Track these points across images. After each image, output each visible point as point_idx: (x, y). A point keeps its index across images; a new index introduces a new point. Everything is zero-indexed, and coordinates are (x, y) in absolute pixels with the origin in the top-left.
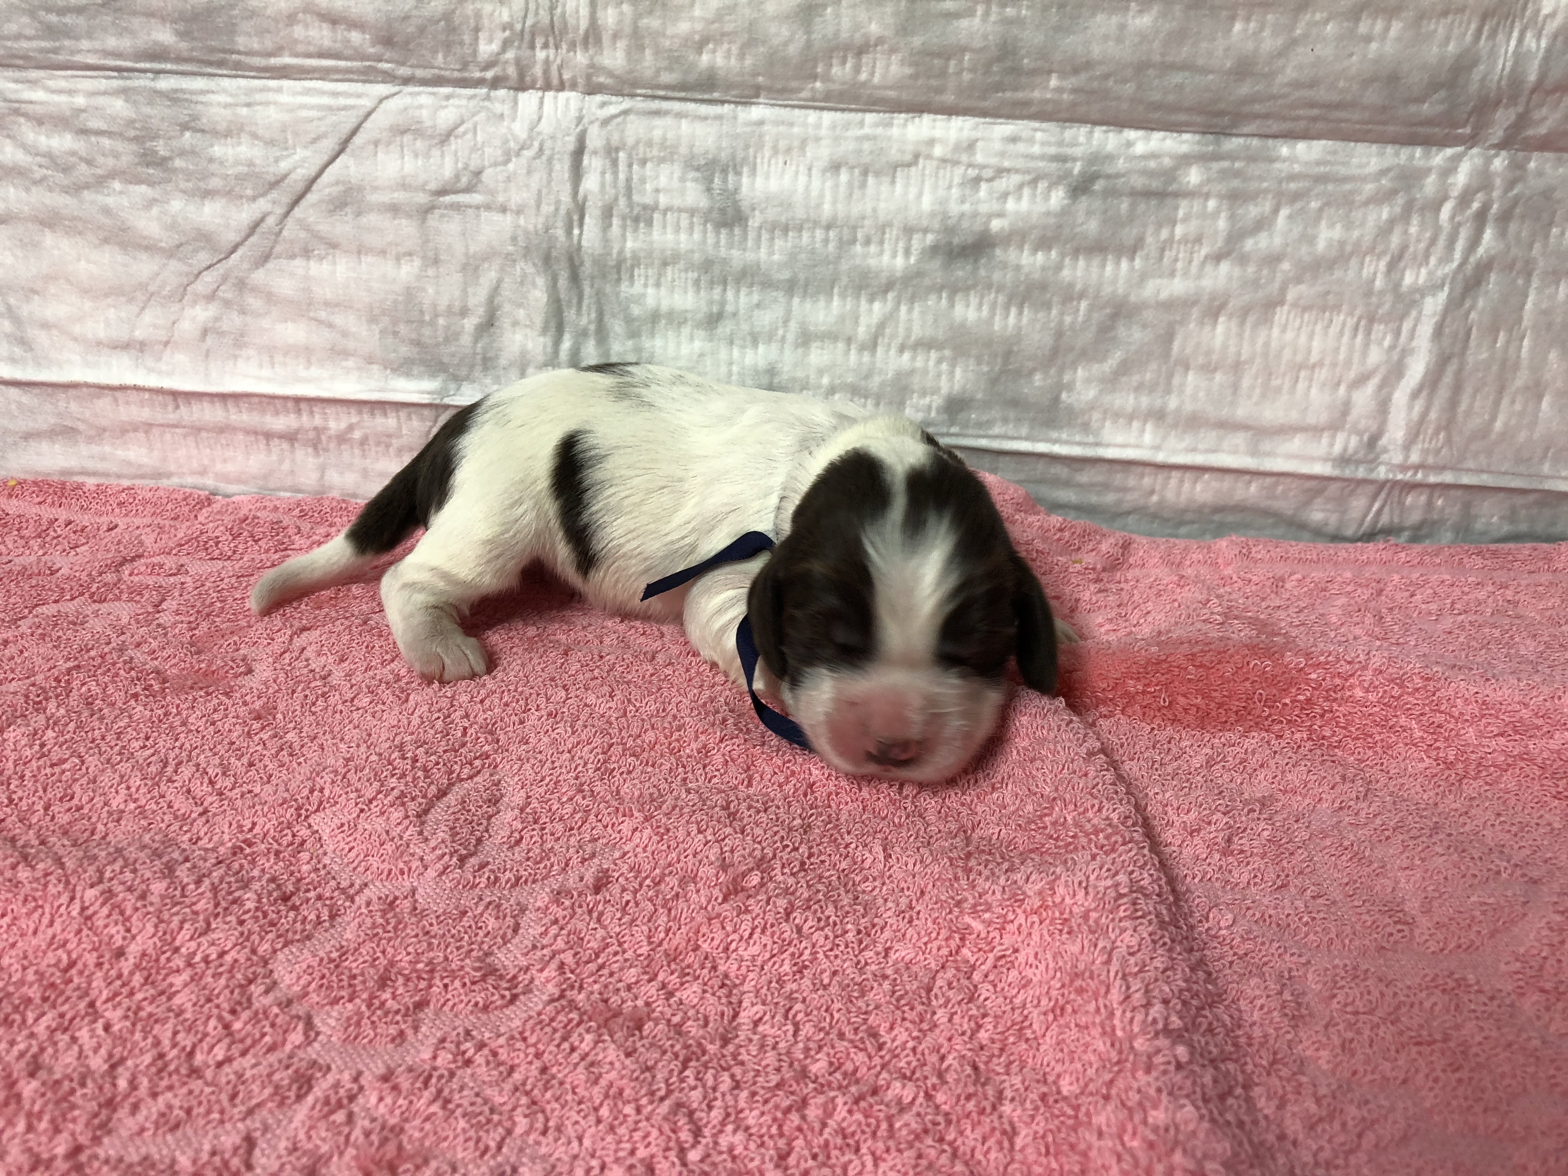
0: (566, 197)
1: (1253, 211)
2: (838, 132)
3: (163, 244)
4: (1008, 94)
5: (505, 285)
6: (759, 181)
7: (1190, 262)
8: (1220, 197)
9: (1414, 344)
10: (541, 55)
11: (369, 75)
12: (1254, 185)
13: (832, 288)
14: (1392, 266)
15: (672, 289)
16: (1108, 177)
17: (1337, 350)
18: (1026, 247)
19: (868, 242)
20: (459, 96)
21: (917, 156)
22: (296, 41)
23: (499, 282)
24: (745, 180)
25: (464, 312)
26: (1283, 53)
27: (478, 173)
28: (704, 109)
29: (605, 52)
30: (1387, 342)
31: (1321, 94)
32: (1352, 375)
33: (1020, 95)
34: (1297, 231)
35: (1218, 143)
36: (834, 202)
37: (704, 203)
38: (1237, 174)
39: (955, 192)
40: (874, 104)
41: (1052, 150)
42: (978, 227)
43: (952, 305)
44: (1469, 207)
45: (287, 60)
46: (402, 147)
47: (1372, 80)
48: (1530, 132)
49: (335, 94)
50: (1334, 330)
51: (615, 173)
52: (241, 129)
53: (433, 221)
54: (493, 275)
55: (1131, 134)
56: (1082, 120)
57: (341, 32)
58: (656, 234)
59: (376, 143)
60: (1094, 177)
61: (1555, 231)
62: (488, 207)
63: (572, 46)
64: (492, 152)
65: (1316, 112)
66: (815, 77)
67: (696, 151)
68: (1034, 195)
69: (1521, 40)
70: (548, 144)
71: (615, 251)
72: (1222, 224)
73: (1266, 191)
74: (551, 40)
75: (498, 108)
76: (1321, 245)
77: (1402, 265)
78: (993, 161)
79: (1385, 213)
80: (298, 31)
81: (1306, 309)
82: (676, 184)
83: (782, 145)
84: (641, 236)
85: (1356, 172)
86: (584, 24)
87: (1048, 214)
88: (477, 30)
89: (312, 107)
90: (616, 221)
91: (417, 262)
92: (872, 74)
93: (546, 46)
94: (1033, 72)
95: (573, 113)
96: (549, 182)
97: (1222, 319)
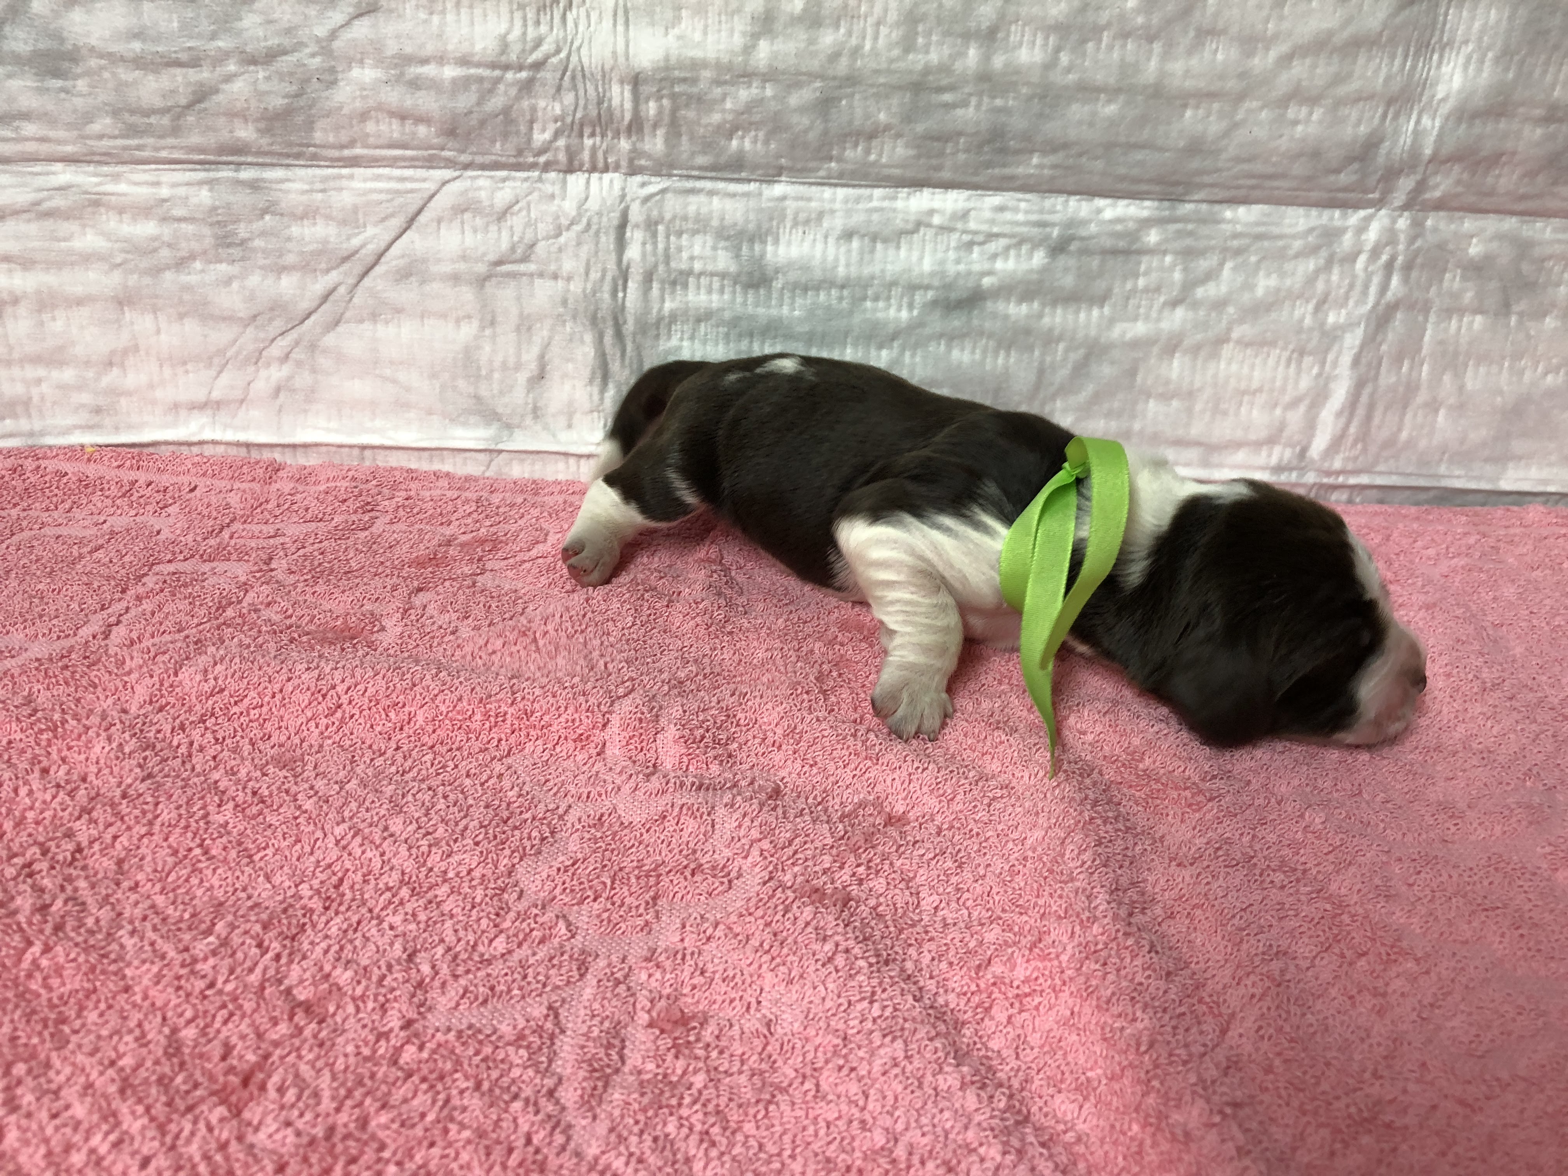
0: (612, 266)
1: (1204, 264)
2: (850, 205)
3: (241, 315)
4: (997, 171)
5: (554, 342)
6: (782, 250)
7: (1151, 307)
8: (1176, 253)
9: (1337, 372)
10: (588, 142)
11: (430, 163)
12: (1202, 244)
13: (846, 337)
14: (1317, 309)
15: (704, 342)
16: (1082, 239)
17: (1273, 380)
18: (1013, 299)
19: (876, 299)
20: (514, 179)
21: (919, 224)
22: (368, 135)
23: (550, 338)
24: (770, 248)
25: (518, 367)
26: (1226, 134)
27: (532, 246)
28: (733, 187)
29: (647, 139)
30: (1315, 371)
31: (1258, 167)
32: (1287, 398)
33: (1007, 171)
34: (1240, 279)
35: (1173, 208)
36: (848, 265)
37: (733, 268)
38: (1191, 234)
39: (952, 255)
40: (882, 180)
41: (1034, 217)
42: (971, 284)
43: (949, 348)
44: (1379, 258)
45: (358, 151)
46: (462, 223)
47: (1300, 155)
48: (1428, 196)
49: (402, 179)
50: (1271, 362)
51: (655, 244)
52: (316, 211)
53: (490, 288)
54: (545, 333)
55: (1100, 202)
56: (1060, 191)
57: (409, 125)
58: (691, 296)
59: (439, 221)
60: (1071, 239)
61: (1448, 276)
62: (541, 275)
63: (617, 134)
64: (544, 228)
65: (1253, 182)
66: (830, 159)
67: (726, 223)
68: (1018, 256)
69: (1418, 122)
70: (595, 220)
71: (655, 311)
72: (1177, 276)
73: (1213, 248)
74: (598, 130)
75: (548, 188)
76: (1260, 292)
77: (1326, 306)
78: (984, 227)
79: (1311, 265)
80: (370, 127)
81: (1248, 345)
82: (708, 252)
83: (802, 216)
84: (678, 298)
85: (1288, 231)
86: (628, 117)
87: (1031, 271)
88: (532, 122)
89: (381, 191)
90: (656, 285)
91: (475, 324)
92: (880, 155)
93: (593, 135)
94: (1017, 152)
95: (617, 191)
96: (596, 253)
97: (1177, 355)
